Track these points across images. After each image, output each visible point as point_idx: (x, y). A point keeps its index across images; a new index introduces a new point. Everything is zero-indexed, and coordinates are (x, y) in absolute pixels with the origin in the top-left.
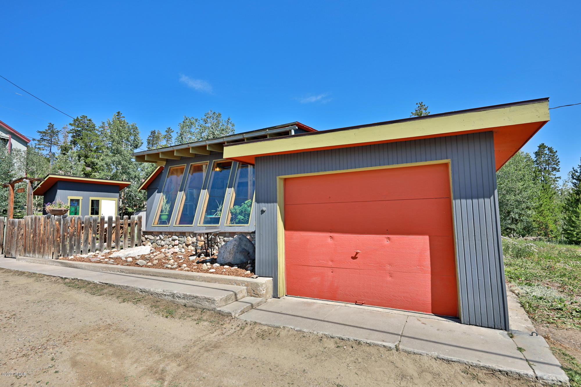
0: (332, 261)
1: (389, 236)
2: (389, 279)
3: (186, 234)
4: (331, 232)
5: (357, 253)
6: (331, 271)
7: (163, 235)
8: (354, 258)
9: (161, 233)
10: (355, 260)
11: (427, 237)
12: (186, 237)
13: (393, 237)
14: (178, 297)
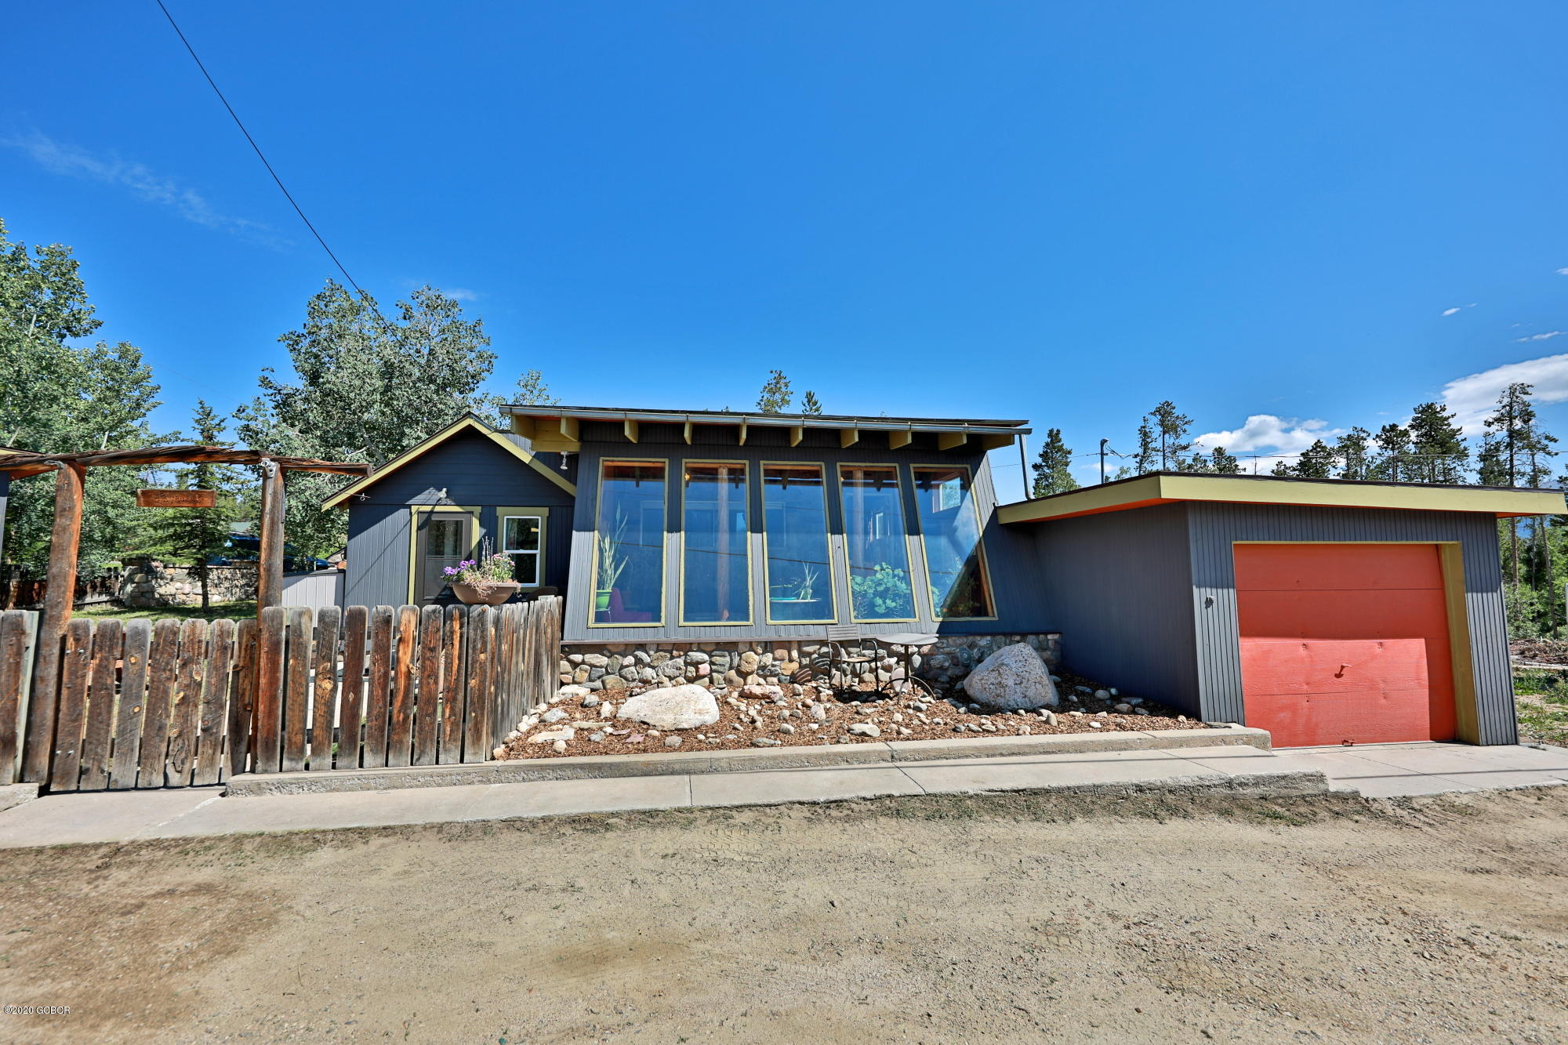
0: (1307, 684)
1: (1381, 641)
2: (1383, 701)
3: (741, 647)
4: (1304, 637)
5: (1343, 667)
6: (1306, 699)
7: (652, 653)
8: (1339, 676)
9: (642, 647)
10: (1340, 680)
11: (1423, 641)
12: (740, 655)
13: (1388, 642)
14: (1241, 784)
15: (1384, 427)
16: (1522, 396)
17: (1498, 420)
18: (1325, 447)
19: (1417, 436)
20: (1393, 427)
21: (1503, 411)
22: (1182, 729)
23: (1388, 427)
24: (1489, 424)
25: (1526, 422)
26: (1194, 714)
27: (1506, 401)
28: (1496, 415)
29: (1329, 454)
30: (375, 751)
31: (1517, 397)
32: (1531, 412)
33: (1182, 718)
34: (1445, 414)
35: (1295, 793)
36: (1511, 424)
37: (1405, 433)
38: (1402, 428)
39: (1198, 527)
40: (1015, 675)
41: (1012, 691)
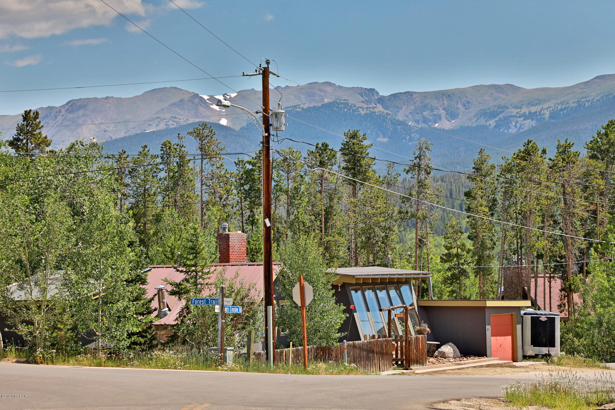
6: (496, 352)
8: (500, 346)
26: (487, 356)
33: (485, 357)
39: (487, 312)
40: (453, 350)
41: (454, 355)
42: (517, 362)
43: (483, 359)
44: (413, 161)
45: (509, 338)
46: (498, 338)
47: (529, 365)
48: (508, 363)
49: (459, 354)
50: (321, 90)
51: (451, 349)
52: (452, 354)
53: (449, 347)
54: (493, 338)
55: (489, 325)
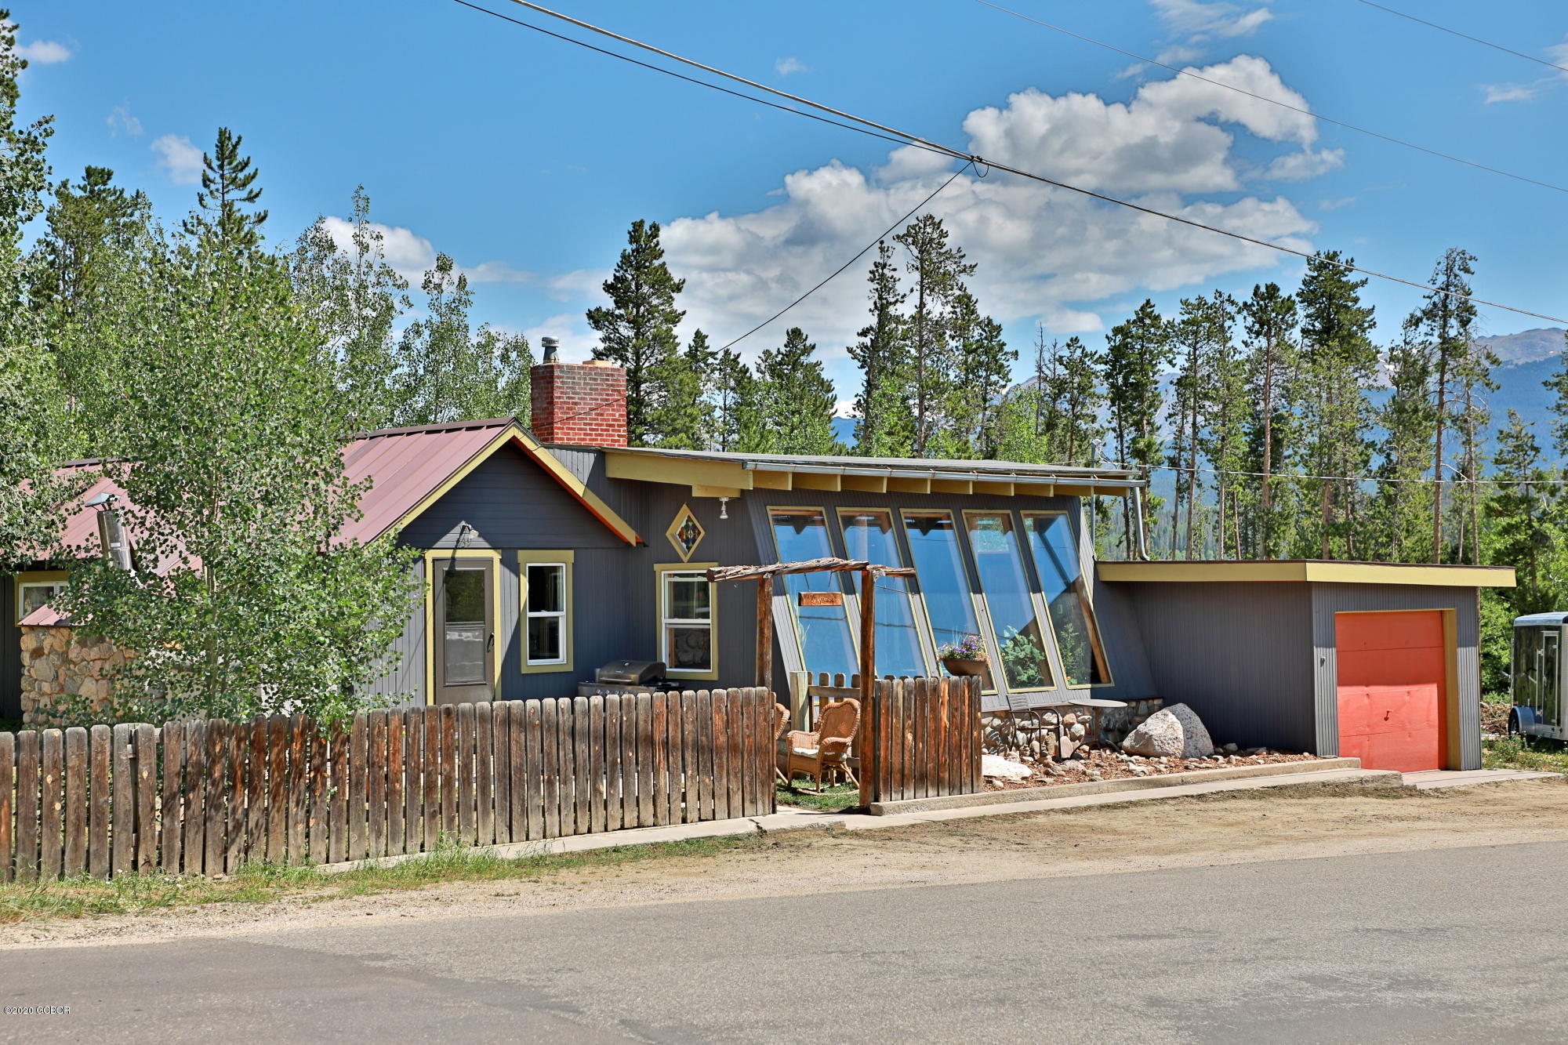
0: (1369, 726)
2: (1409, 739)
5: (1388, 712)
6: (1367, 738)
8: (1386, 719)
10: (1386, 722)
13: (1411, 690)
14: (1367, 781)
15: (1257, 288)
16: (1461, 273)
17: (1429, 314)
18: (1157, 317)
19: (1307, 316)
20: (1273, 289)
21: (1436, 299)
22: (1308, 760)
23: (1263, 289)
24: (1415, 322)
25: (1464, 323)
26: (1313, 752)
27: (1442, 279)
28: (1425, 304)
29: (1166, 337)
30: (933, 786)
31: (1456, 276)
32: (1472, 307)
33: (1306, 754)
34: (1352, 278)
35: (1389, 786)
36: (1444, 326)
37: (1288, 306)
38: (1284, 293)
39: (1318, 602)
40: (1186, 731)
41: (1186, 745)
42: (1457, 769)
43: (1292, 761)
44: (1430, 297)
45: (1430, 692)
46: (1375, 690)
47: (1480, 785)
48: (1374, 779)
49: (1207, 743)
50: (1543, 339)
51: (1178, 726)
52: (1181, 746)
53: (1172, 718)
54: (1344, 692)
55: (1327, 646)
